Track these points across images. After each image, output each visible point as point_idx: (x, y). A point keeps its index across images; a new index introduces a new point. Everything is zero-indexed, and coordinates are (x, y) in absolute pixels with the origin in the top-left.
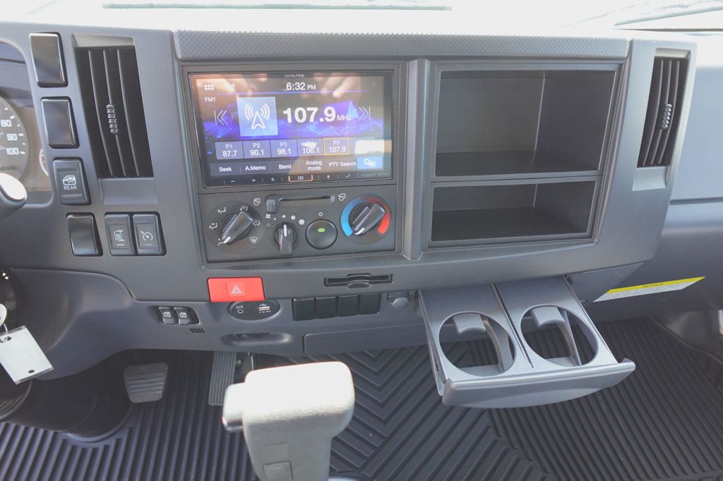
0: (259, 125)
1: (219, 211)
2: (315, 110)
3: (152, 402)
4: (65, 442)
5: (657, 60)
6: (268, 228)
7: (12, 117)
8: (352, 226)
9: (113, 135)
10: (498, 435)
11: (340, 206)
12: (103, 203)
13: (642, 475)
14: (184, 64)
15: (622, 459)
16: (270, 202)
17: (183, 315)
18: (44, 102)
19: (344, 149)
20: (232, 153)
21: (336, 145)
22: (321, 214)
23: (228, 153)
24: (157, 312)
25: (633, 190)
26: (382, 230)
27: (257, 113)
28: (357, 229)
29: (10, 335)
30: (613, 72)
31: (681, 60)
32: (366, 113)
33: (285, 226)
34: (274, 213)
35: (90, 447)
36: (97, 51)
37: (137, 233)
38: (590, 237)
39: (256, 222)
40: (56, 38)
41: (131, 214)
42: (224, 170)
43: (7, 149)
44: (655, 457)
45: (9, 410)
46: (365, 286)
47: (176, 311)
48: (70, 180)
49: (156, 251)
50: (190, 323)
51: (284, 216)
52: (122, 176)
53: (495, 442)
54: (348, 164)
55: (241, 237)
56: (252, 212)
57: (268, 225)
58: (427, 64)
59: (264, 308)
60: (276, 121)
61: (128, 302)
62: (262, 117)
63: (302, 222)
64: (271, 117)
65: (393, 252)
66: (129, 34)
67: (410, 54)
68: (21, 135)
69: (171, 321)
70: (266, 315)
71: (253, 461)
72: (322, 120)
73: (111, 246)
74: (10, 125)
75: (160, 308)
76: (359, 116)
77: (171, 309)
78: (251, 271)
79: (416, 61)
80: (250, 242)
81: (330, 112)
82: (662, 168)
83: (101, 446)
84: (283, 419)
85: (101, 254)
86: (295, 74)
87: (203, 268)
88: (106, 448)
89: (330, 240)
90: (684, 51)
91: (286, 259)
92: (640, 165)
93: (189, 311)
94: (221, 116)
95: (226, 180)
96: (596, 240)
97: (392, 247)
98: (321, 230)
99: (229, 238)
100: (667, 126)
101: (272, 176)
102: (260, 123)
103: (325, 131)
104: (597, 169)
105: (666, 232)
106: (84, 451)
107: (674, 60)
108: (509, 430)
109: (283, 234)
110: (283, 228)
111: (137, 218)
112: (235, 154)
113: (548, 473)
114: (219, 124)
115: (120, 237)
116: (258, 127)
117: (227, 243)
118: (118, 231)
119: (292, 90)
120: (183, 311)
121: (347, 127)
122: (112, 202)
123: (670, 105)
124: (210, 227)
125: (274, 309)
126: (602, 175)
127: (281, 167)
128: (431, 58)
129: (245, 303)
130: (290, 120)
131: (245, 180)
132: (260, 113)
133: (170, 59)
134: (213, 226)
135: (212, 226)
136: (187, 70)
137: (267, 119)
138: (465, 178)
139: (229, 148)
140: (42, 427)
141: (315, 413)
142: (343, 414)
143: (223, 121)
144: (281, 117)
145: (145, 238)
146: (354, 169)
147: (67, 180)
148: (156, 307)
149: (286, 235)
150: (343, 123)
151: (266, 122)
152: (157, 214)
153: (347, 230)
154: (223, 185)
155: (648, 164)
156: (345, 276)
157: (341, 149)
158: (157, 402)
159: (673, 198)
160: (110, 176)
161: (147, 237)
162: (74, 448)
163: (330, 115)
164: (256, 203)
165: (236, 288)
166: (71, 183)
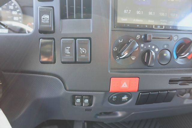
1: (119, 41)
12: (61, 32)
17: (87, 101)
22: (165, 46)
23: (126, 11)
26: (190, 57)
37: (78, 49)
41: (75, 39)
42: (124, 20)
47: (83, 98)
48: (46, 17)
50: (88, 106)
51: (149, 46)
52: (73, 18)
59: (125, 98)
63: (157, 50)
69: (79, 104)
75: (76, 97)
77: (81, 97)
85: (55, 62)
87: (109, 72)
111: (78, 41)
112: (130, 12)
118: (67, 47)
120: (87, 99)
124: (114, 50)
127: (149, 21)
135: (115, 49)
139: (127, 9)
145: (82, 52)
147: (44, 17)
152: (90, 39)
156: (179, 78)
157: (175, 15)
160: (66, 18)
164: (138, 38)
165: (125, 83)
166: (46, 19)
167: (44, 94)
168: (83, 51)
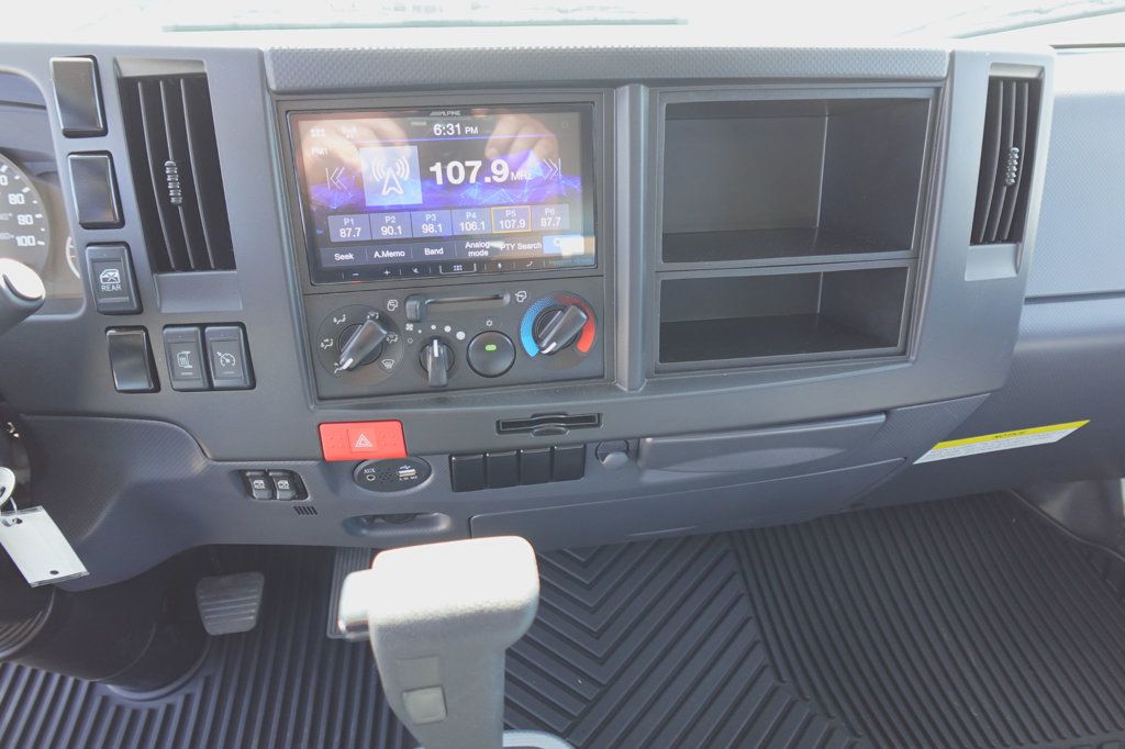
0: (394, 188)
1: (335, 320)
2: (477, 164)
3: (240, 634)
4: (105, 700)
5: (993, 82)
6: (409, 345)
7: (26, 190)
8: (538, 341)
9: (175, 207)
10: (779, 678)
11: (518, 310)
12: (159, 310)
13: (1008, 739)
14: (282, 98)
15: (975, 714)
16: (412, 305)
17: (284, 484)
18: (73, 161)
19: (523, 223)
20: (354, 232)
21: (510, 218)
22: (489, 323)
23: (347, 232)
24: (242, 479)
25: (966, 279)
26: (584, 346)
27: (390, 170)
28: (544, 345)
29: (20, 517)
30: (928, 100)
31: (1030, 81)
32: (554, 169)
33: (435, 342)
34: (418, 321)
35: (145, 708)
36: (151, 83)
37: (212, 356)
38: (903, 353)
39: (392, 336)
40: (89, 63)
41: (203, 326)
42: (342, 257)
43: (18, 238)
44: (1029, 711)
45: (18, 643)
46: (559, 432)
47: (271, 477)
48: (111, 276)
49: (240, 383)
50: (294, 498)
51: (434, 327)
52: (187, 269)
53: (774, 691)
54: (529, 246)
55: (370, 359)
56: (386, 321)
57: (410, 341)
58: (643, 91)
59: (407, 472)
60: (418, 182)
61: (199, 465)
62: (398, 177)
63: (461, 336)
64: (410, 176)
65: (602, 380)
66: (197, 57)
67: (617, 77)
68: (39, 216)
69: (265, 494)
70: (410, 483)
71: (385, 686)
72: (488, 180)
73: (173, 374)
74: (23, 202)
75: (248, 474)
76: (545, 172)
77: (265, 474)
78: (385, 411)
79: (627, 87)
80: (383, 368)
81: (499, 167)
82: (1009, 247)
83: (161, 706)
84: (430, 618)
85: (157, 388)
86: (446, 111)
87: (312, 407)
88: (170, 708)
89: (504, 364)
90: (1033, 67)
91: (439, 393)
92: (974, 241)
93: (291, 476)
94: (336, 175)
95: (343, 273)
96: (912, 358)
97: (600, 374)
98: (491, 348)
99: (350, 361)
100: (1013, 181)
101: (415, 265)
102: (396, 186)
103: (495, 196)
104: (908, 248)
105: (1021, 347)
106: (135, 714)
107: (1020, 81)
108: (797, 671)
109: (433, 355)
110: (432, 344)
111: (209, 332)
112: (359, 234)
113: (859, 736)
114: (333, 187)
115: (186, 361)
116: (392, 191)
117: (349, 369)
118: (184, 352)
119: (442, 136)
120: (283, 478)
121: (526, 191)
122: (172, 308)
123: (1017, 150)
124: (322, 345)
125: (423, 474)
126: (917, 258)
127: (428, 252)
128: (650, 83)
129: (378, 465)
130: (440, 181)
131: (373, 272)
132: (395, 170)
133: (259, 90)
134: (327, 344)
135: (325, 344)
136: (284, 107)
137: (405, 179)
138: (707, 264)
139: (349, 225)
140: (71, 674)
141: (478, 608)
142: (521, 610)
143: (339, 184)
144: (427, 176)
145: (224, 362)
146: (539, 255)
147: (106, 276)
148: (241, 473)
149: (436, 355)
150: (520, 184)
151: (403, 183)
152: (242, 325)
153: (531, 348)
154: (342, 280)
155: (987, 241)
156: (527, 416)
157: (517, 224)
158: (248, 633)
159: (1029, 293)
160: (170, 270)
161: (226, 361)
162: (120, 710)
163: (499, 173)
164: (391, 307)
165: (362, 438)
166: (112, 280)
167: (147, 469)
168: (228, 361)
